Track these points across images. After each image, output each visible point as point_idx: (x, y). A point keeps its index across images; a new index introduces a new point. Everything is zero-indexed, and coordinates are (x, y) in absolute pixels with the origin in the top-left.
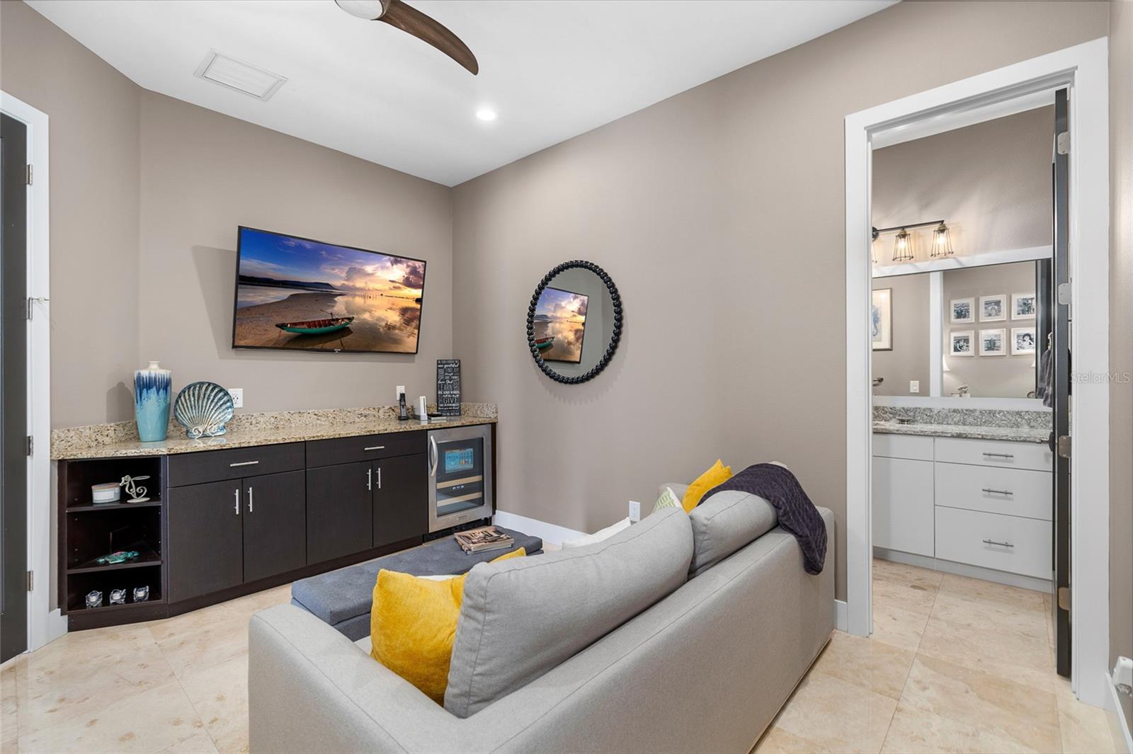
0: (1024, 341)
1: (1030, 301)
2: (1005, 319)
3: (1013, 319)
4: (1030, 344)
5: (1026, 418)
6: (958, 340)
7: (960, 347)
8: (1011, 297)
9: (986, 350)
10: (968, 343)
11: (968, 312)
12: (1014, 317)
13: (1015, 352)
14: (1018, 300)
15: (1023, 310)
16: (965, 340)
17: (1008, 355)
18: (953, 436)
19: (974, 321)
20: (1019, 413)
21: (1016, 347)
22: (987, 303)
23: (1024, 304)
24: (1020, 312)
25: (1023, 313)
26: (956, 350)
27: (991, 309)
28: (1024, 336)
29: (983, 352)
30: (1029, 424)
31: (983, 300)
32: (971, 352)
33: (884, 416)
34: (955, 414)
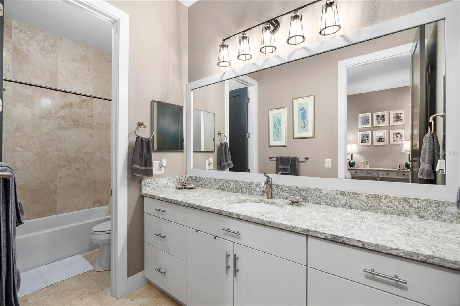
0: (397, 137)
1: (400, 115)
2: (387, 125)
3: (391, 125)
4: (400, 138)
5: (415, 205)
6: (363, 136)
7: (364, 140)
8: (390, 113)
9: (378, 142)
10: (368, 138)
11: (368, 121)
12: (392, 123)
13: (392, 143)
14: (394, 114)
15: (396, 120)
16: (366, 136)
17: (389, 145)
18: (326, 239)
19: (371, 126)
20: (406, 200)
21: (393, 140)
22: (378, 116)
23: (397, 117)
24: (395, 121)
25: (396, 122)
26: (362, 142)
27: (380, 120)
28: (397, 134)
29: (376, 143)
30: (418, 214)
31: (375, 114)
32: (370, 143)
33: (282, 194)
34: (342, 197)
